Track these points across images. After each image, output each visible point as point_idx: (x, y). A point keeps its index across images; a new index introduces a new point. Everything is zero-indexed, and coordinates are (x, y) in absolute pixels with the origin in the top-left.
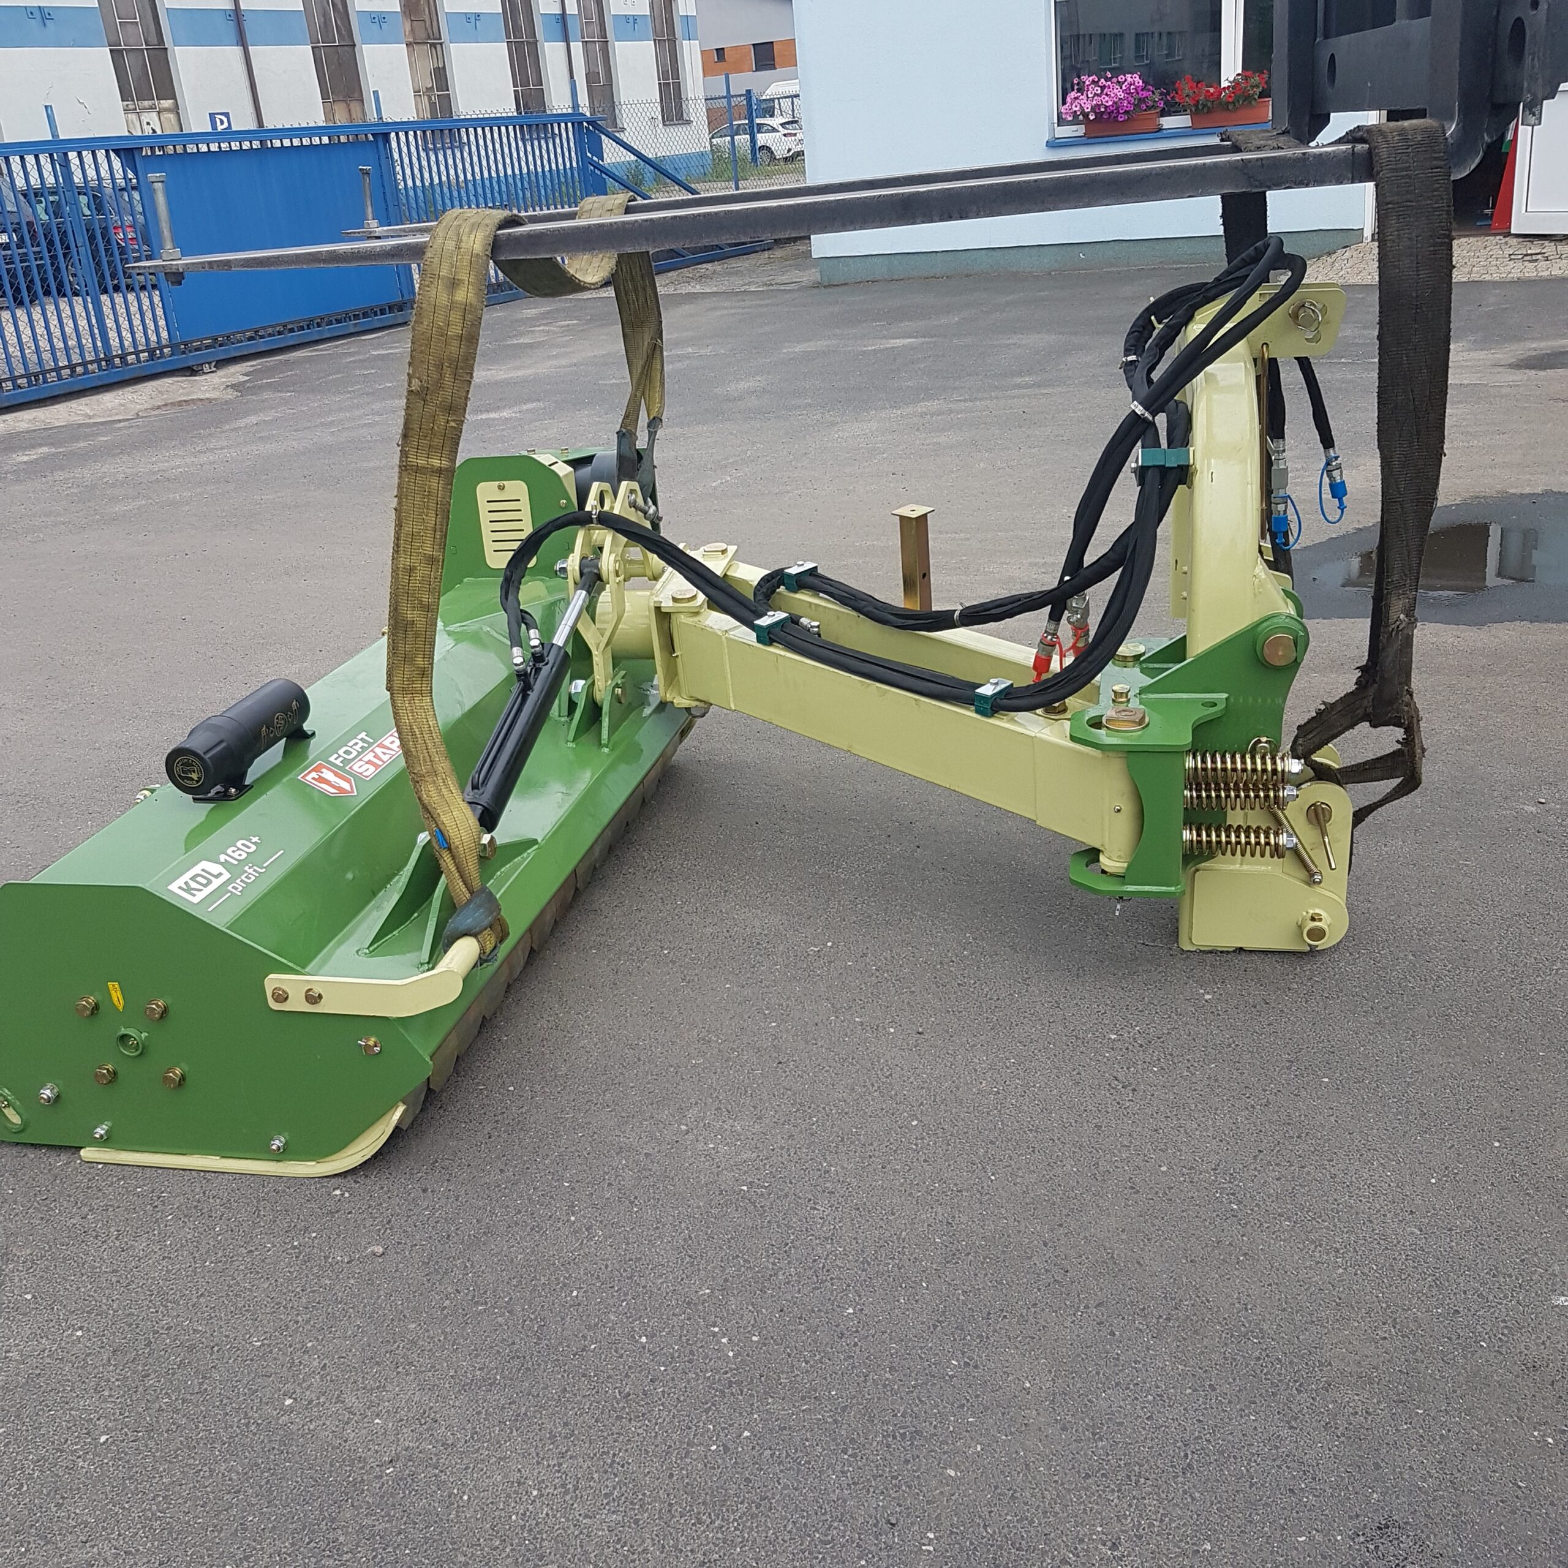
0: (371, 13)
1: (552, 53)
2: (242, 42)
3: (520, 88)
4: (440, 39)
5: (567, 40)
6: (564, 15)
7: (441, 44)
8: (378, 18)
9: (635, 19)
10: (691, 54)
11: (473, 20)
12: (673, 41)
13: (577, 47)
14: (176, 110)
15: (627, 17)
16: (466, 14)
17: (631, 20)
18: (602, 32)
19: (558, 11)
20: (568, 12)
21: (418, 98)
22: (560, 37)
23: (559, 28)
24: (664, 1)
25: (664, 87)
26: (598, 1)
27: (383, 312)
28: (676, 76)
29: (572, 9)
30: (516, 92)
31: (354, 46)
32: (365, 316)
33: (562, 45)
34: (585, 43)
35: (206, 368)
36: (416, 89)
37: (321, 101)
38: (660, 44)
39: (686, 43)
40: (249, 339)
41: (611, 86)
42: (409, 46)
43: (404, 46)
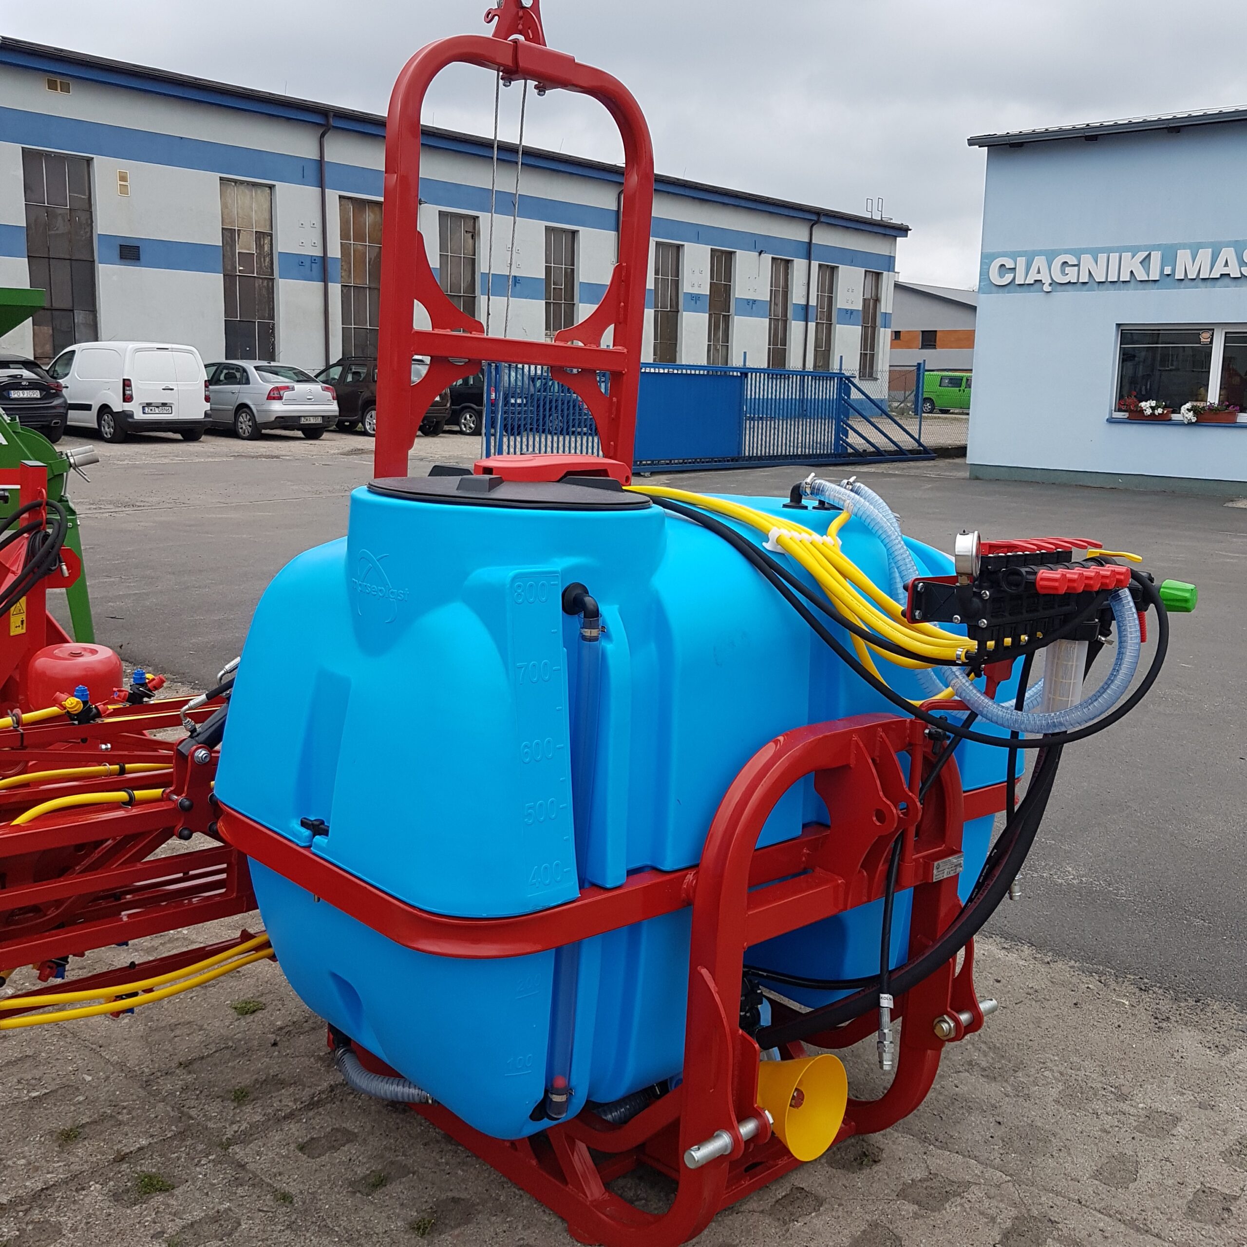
0: (691, 294)
1: (796, 328)
3: (772, 347)
4: (729, 312)
5: (806, 320)
6: (807, 306)
7: (729, 316)
8: (695, 298)
9: (852, 312)
10: (884, 336)
11: (751, 303)
12: (874, 328)
13: (812, 326)
15: (847, 310)
16: (747, 299)
17: (849, 312)
18: (829, 318)
19: (804, 302)
20: (810, 304)
21: (709, 346)
22: (802, 317)
23: (802, 313)
24: (873, 302)
25: (863, 356)
26: (830, 299)
27: (728, 461)
28: (872, 348)
29: (813, 302)
30: (769, 349)
31: (678, 312)
32: (720, 461)
33: (803, 323)
34: (817, 323)
35: (647, 474)
36: (709, 341)
37: (653, 341)
38: (865, 328)
39: (882, 330)
40: (667, 464)
41: (829, 351)
42: (710, 315)
43: (707, 315)
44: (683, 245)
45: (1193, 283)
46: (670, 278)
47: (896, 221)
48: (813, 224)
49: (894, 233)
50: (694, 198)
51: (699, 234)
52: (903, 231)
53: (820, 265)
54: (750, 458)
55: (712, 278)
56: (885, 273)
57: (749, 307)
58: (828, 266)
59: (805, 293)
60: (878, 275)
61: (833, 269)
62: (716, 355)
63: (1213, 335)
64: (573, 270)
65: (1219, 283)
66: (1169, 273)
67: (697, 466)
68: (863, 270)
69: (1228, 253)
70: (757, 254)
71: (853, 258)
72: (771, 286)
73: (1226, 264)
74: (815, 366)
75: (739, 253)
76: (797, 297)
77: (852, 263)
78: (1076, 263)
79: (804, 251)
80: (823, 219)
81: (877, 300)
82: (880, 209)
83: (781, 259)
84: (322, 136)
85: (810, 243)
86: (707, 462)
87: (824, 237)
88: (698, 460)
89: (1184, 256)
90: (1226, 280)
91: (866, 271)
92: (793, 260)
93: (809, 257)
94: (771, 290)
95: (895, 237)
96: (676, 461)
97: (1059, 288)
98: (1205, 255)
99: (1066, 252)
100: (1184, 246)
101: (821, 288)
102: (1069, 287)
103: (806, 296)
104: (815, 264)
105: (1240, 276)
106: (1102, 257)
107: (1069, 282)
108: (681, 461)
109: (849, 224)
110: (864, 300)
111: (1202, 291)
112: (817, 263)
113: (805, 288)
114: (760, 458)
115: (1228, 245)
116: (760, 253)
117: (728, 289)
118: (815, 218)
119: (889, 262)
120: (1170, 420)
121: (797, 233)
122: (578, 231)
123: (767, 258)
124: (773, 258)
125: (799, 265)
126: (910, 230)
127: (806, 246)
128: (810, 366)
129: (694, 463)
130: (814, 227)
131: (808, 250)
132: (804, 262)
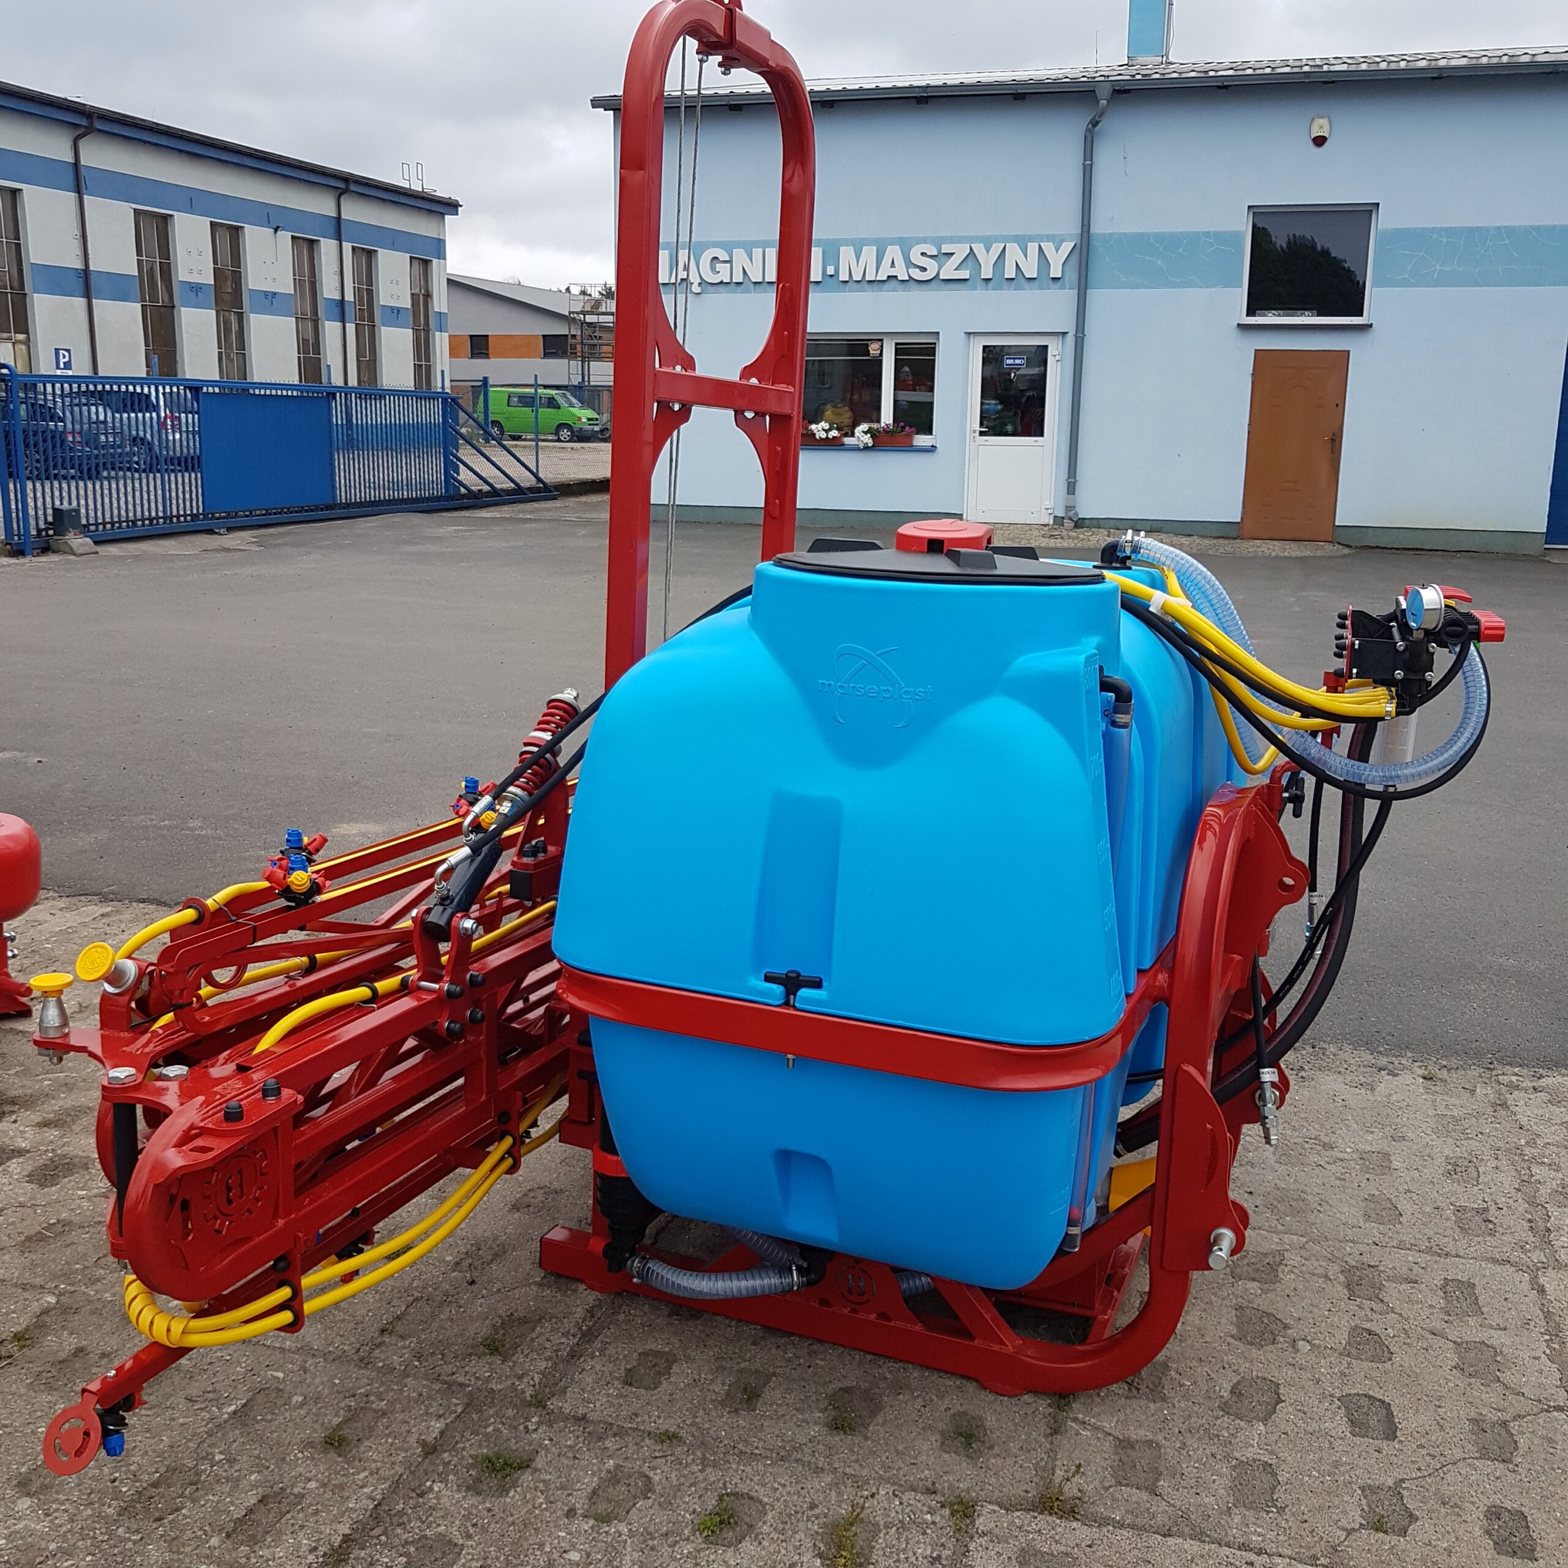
0: (190, 283)
1: (331, 329)
2: (88, 295)
3: (302, 355)
4: (242, 309)
5: (343, 321)
6: (342, 301)
7: (242, 313)
8: (196, 288)
9: (399, 310)
10: (441, 342)
11: (270, 297)
12: (427, 331)
13: (351, 328)
14: (27, 342)
15: (392, 309)
16: (265, 292)
17: (395, 311)
18: (371, 318)
19: (338, 297)
20: (346, 299)
21: (220, 354)
22: (338, 318)
23: (337, 310)
24: (422, 298)
25: (418, 368)
26: (370, 292)
27: (322, 510)
28: (428, 359)
29: (349, 297)
30: (299, 358)
31: (173, 307)
32: (312, 511)
33: (339, 324)
34: (357, 324)
35: (222, 531)
36: (220, 347)
37: (144, 348)
38: (416, 331)
39: (437, 334)
40: (247, 516)
41: (375, 360)
42: (218, 312)
43: (214, 312)
44: (171, 216)
45: (858, 286)
46: (158, 260)
47: (442, 193)
48: (340, 194)
49: (440, 209)
50: (181, 151)
51: (193, 201)
52: (452, 206)
53: (354, 248)
54: (348, 505)
55: (215, 262)
56: (435, 261)
57: (267, 302)
58: (363, 249)
59: (338, 284)
60: (426, 263)
61: (370, 254)
62: (230, 365)
63: (882, 346)
64: (18, 246)
65: (886, 286)
66: (832, 273)
67: (284, 517)
68: (408, 255)
69: (893, 252)
70: (272, 231)
71: (395, 240)
72: (294, 275)
73: (893, 265)
74: (359, 382)
75: (248, 229)
76: (329, 289)
77: (393, 247)
78: (728, 259)
79: (332, 229)
80: (353, 187)
81: (428, 296)
82: (420, 178)
83: (304, 239)
85: (339, 219)
86: (296, 512)
87: (355, 212)
88: (285, 510)
89: (846, 254)
90: (894, 283)
91: (411, 258)
92: (319, 241)
93: (339, 239)
94: (295, 279)
95: (443, 214)
96: (258, 512)
97: (709, 288)
98: (869, 253)
99: (716, 245)
100: (847, 242)
101: (357, 278)
102: (721, 288)
103: (339, 288)
104: (347, 247)
105: (907, 278)
106: (757, 252)
107: (722, 282)
108: (264, 512)
109: (385, 196)
110: (412, 294)
111: (868, 296)
112: (350, 245)
113: (337, 278)
114: (360, 505)
115: (893, 242)
116: (276, 230)
117: (237, 278)
118: (342, 185)
119: (439, 248)
120: (843, 445)
121: (321, 205)
122: (21, 190)
123: (285, 236)
124: (293, 237)
125: (327, 247)
126: (461, 206)
127: (334, 222)
128: (353, 381)
129: (280, 513)
130: (343, 197)
131: (337, 228)
132: (334, 243)
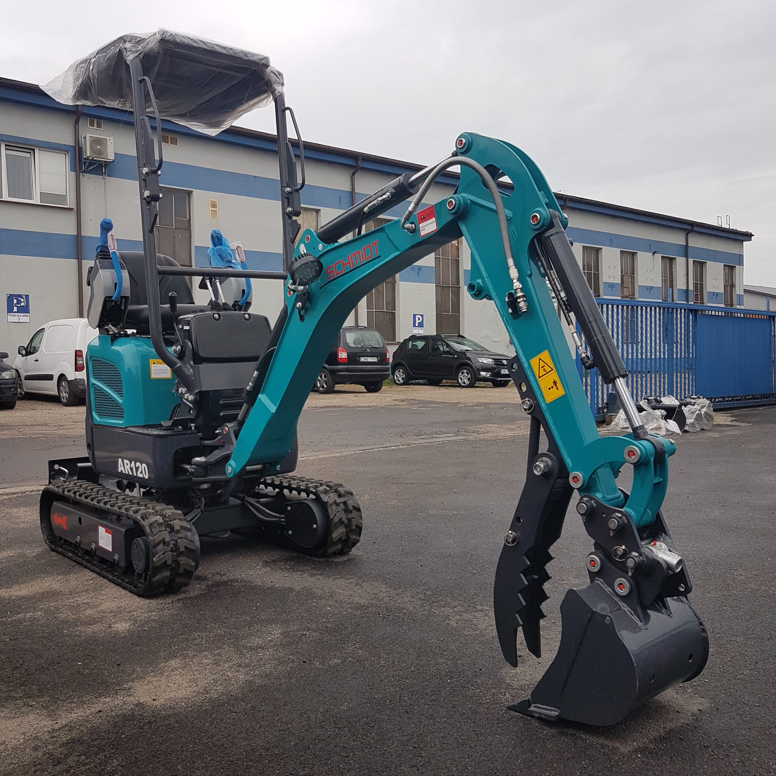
0: (609, 283)
4: (635, 296)
5: (687, 301)
6: (687, 291)
8: (611, 285)
11: (649, 289)
15: (713, 293)
16: (647, 286)
17: (715, 295)
18: (701, 299)
19: (685, 288)
20: (689, 289)
22: (684, 299)
23: (684, 295)
24: (730, 287)
26: (702, 285)
31: (600, 296)
44: (601, 248)
46: (593, 272)
47: (744, 230)
48: (688, 232)
49: (741, 238)
50: (607, 216)
51: (612, 240)
52: (748, 236)
53: (694, 261)
55: (622, 272)
56: (737, 267)
57: (648, 292)
58: (698, 262)
59: (685, 281)
60: (732, 268)
61: (703, 264)
68: (723, 264)
70: (652, 254)
71: (716, 256)
72: (662, 277)
75: (639, 253)
76: (680, 284)
77: (715, 260)
79: (683, 252)
80: (696, 229)
81: (733, 286)
82: (728, 223)
83: (668, 258)
84: (353, 174)
85: (687, 246)
87: (696, 242)
92: (675, 258)
93: (687, 256)
95: (743, 241)
101: (695, 278)
103: (686, 284)
109: (712, 232)
110: (724, 285)
112: (692, 260)
113: (684, 278)
117: (632, 280)
118: (689, 228)
119: (740, 259)
121: (678, 239)
123: (659, 256)
124: (662, 257)
125: (680, 261)
126: (753, 235)
127: (684, 248)
130: (689, 235)
131: (686, 251)
132: (684, 259)
